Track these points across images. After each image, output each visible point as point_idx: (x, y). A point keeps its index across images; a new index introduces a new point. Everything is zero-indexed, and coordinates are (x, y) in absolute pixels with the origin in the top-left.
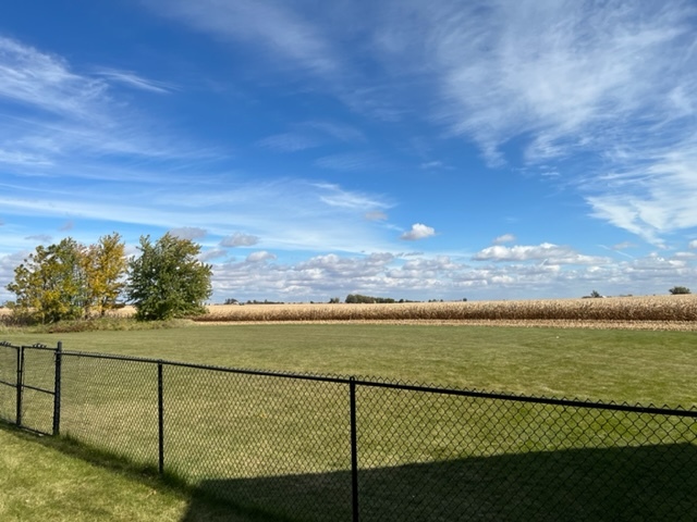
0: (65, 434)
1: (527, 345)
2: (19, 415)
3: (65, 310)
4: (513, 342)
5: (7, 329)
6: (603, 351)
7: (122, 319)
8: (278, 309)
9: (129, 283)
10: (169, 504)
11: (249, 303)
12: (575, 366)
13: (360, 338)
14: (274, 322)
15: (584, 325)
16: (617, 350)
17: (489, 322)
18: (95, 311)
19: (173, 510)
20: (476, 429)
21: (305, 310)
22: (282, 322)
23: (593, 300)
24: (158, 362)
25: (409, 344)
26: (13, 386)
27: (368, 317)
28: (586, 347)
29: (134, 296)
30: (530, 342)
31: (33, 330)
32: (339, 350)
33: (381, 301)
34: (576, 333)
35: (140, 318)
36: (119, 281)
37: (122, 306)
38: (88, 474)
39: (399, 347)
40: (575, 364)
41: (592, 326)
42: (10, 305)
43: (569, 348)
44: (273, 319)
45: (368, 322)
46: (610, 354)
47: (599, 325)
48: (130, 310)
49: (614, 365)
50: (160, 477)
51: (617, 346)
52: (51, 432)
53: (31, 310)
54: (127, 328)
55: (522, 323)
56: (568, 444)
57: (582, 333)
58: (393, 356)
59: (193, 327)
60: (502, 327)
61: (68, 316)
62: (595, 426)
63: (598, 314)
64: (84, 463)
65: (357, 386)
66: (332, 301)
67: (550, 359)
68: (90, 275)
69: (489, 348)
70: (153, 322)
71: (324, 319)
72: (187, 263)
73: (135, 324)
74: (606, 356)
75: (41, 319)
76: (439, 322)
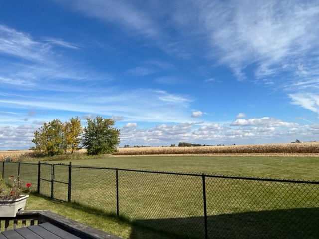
0: (74, 201)
1: (267, 165)
2: (52, 194)
3: (57, 151)
4: (260, 163)
5: (32, 159)
6: (304, 167)
7: (81, 154)
8: (149, 149)
9: (84, 138)
10: (124, 228)
11: (135, 147)
12: (292, 174)
13: (188, 162)
14: (147, 155)
15: (294, 156)
16: (311, 166)
17: (247, 155)
18: (69, 151)
19: (127, 230)
20: (250, 200)
21: (161, 150)
22: (151, 155)
23: (297, 144)
24: (116, 169)
25: (212, 165)
26: (49, 181)
27: (190, 153)
28: (295, 165)
29: (86, 144)
30: (268, 163)
31: (43, 160)
32: (180, 167)
33: (195, 146)
34: (290, 159)
35: (88, 154)
36: (79, 137)
37: (81, 149)
38: (87, 216)
39: (207, 166)
40: (292, 173)
41: (297, 156)
42: (33, 149)
43: (287, 166)
44: (147, 154)
45: (190, 155)
46: (308, 169)
47: (301, 155)
48: (84, 150)
49: (311, 173)
50: (118, 218)
51: (311, 165)
52: (67, 200)
53: (42, 151)
54: (83, 158)
55: (263, 155)
56: (294, 206)
57: (293, 159)
58: (206, 170)
59: (112, 158)
60: (254, 157)
61: (57, 153)
62: (305, 199)
63: (300, 150)
64: (84, 212)
65: (206, 177)
66: (172, 146)
67: (279, 171)
68: (67, 135)
69: (250, 166)
70: (94, 156)
71: (170, 153)
72: (109, 129)
73: (86, 157)
74: (306, 169)
75: (46, 154)
76: (224, 155)
